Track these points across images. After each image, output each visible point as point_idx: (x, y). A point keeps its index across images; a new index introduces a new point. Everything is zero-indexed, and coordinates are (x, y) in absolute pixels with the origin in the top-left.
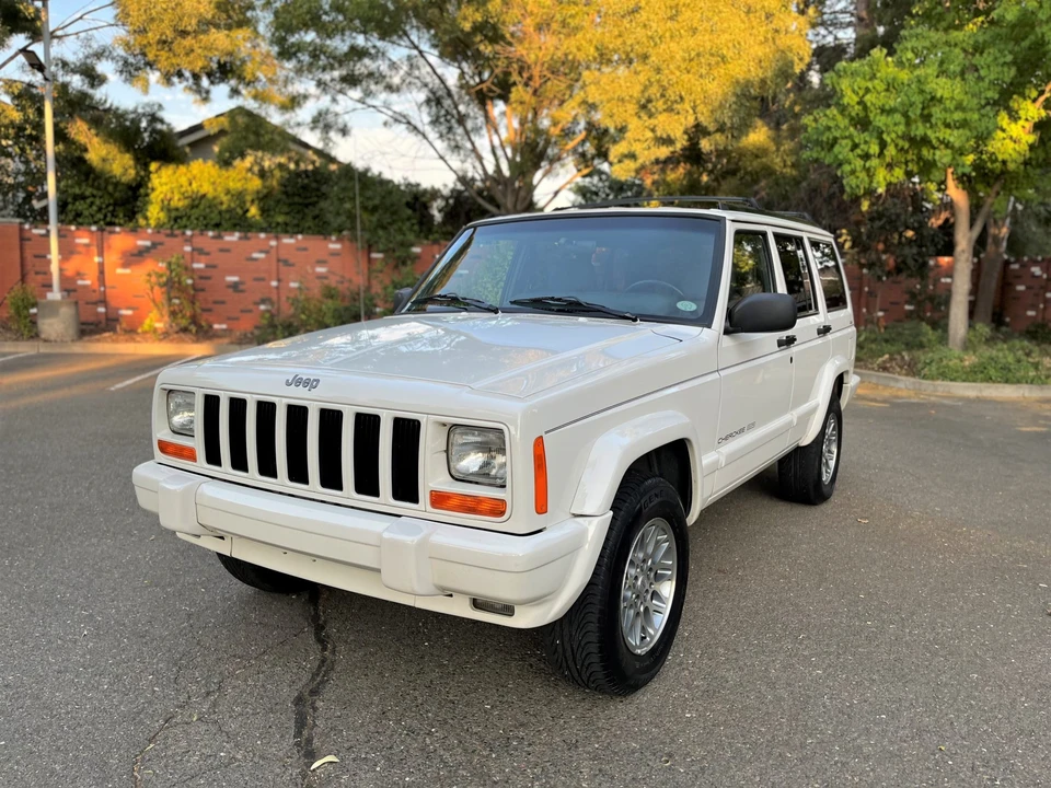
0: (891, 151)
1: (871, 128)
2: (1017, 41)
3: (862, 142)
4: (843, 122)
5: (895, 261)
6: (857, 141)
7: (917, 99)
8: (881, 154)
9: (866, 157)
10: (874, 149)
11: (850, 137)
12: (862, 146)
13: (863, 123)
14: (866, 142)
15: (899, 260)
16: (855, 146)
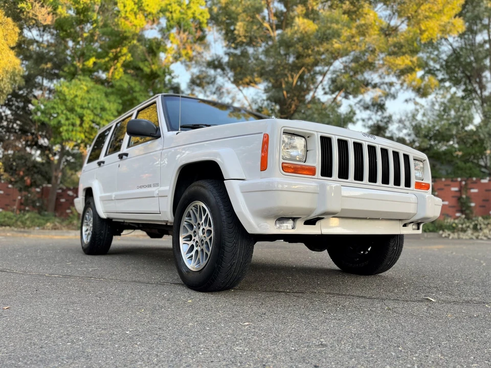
0: (86, 125)
1: (75, 113)
2: (121, 96)
3: (71, 118)
4: (63, 107)
5: (31, 181)
6: (69, 117)
7: (98, 107)
8: (81, 125)
9: (73, 125)
10: (78, 122)
11: (66, 115)
12: (72, 120)
13: (72, 110)
14: (73, 119)
15: (33, 181)
16: (67, 119)
